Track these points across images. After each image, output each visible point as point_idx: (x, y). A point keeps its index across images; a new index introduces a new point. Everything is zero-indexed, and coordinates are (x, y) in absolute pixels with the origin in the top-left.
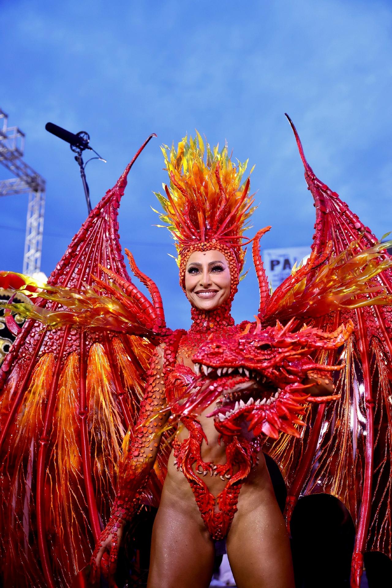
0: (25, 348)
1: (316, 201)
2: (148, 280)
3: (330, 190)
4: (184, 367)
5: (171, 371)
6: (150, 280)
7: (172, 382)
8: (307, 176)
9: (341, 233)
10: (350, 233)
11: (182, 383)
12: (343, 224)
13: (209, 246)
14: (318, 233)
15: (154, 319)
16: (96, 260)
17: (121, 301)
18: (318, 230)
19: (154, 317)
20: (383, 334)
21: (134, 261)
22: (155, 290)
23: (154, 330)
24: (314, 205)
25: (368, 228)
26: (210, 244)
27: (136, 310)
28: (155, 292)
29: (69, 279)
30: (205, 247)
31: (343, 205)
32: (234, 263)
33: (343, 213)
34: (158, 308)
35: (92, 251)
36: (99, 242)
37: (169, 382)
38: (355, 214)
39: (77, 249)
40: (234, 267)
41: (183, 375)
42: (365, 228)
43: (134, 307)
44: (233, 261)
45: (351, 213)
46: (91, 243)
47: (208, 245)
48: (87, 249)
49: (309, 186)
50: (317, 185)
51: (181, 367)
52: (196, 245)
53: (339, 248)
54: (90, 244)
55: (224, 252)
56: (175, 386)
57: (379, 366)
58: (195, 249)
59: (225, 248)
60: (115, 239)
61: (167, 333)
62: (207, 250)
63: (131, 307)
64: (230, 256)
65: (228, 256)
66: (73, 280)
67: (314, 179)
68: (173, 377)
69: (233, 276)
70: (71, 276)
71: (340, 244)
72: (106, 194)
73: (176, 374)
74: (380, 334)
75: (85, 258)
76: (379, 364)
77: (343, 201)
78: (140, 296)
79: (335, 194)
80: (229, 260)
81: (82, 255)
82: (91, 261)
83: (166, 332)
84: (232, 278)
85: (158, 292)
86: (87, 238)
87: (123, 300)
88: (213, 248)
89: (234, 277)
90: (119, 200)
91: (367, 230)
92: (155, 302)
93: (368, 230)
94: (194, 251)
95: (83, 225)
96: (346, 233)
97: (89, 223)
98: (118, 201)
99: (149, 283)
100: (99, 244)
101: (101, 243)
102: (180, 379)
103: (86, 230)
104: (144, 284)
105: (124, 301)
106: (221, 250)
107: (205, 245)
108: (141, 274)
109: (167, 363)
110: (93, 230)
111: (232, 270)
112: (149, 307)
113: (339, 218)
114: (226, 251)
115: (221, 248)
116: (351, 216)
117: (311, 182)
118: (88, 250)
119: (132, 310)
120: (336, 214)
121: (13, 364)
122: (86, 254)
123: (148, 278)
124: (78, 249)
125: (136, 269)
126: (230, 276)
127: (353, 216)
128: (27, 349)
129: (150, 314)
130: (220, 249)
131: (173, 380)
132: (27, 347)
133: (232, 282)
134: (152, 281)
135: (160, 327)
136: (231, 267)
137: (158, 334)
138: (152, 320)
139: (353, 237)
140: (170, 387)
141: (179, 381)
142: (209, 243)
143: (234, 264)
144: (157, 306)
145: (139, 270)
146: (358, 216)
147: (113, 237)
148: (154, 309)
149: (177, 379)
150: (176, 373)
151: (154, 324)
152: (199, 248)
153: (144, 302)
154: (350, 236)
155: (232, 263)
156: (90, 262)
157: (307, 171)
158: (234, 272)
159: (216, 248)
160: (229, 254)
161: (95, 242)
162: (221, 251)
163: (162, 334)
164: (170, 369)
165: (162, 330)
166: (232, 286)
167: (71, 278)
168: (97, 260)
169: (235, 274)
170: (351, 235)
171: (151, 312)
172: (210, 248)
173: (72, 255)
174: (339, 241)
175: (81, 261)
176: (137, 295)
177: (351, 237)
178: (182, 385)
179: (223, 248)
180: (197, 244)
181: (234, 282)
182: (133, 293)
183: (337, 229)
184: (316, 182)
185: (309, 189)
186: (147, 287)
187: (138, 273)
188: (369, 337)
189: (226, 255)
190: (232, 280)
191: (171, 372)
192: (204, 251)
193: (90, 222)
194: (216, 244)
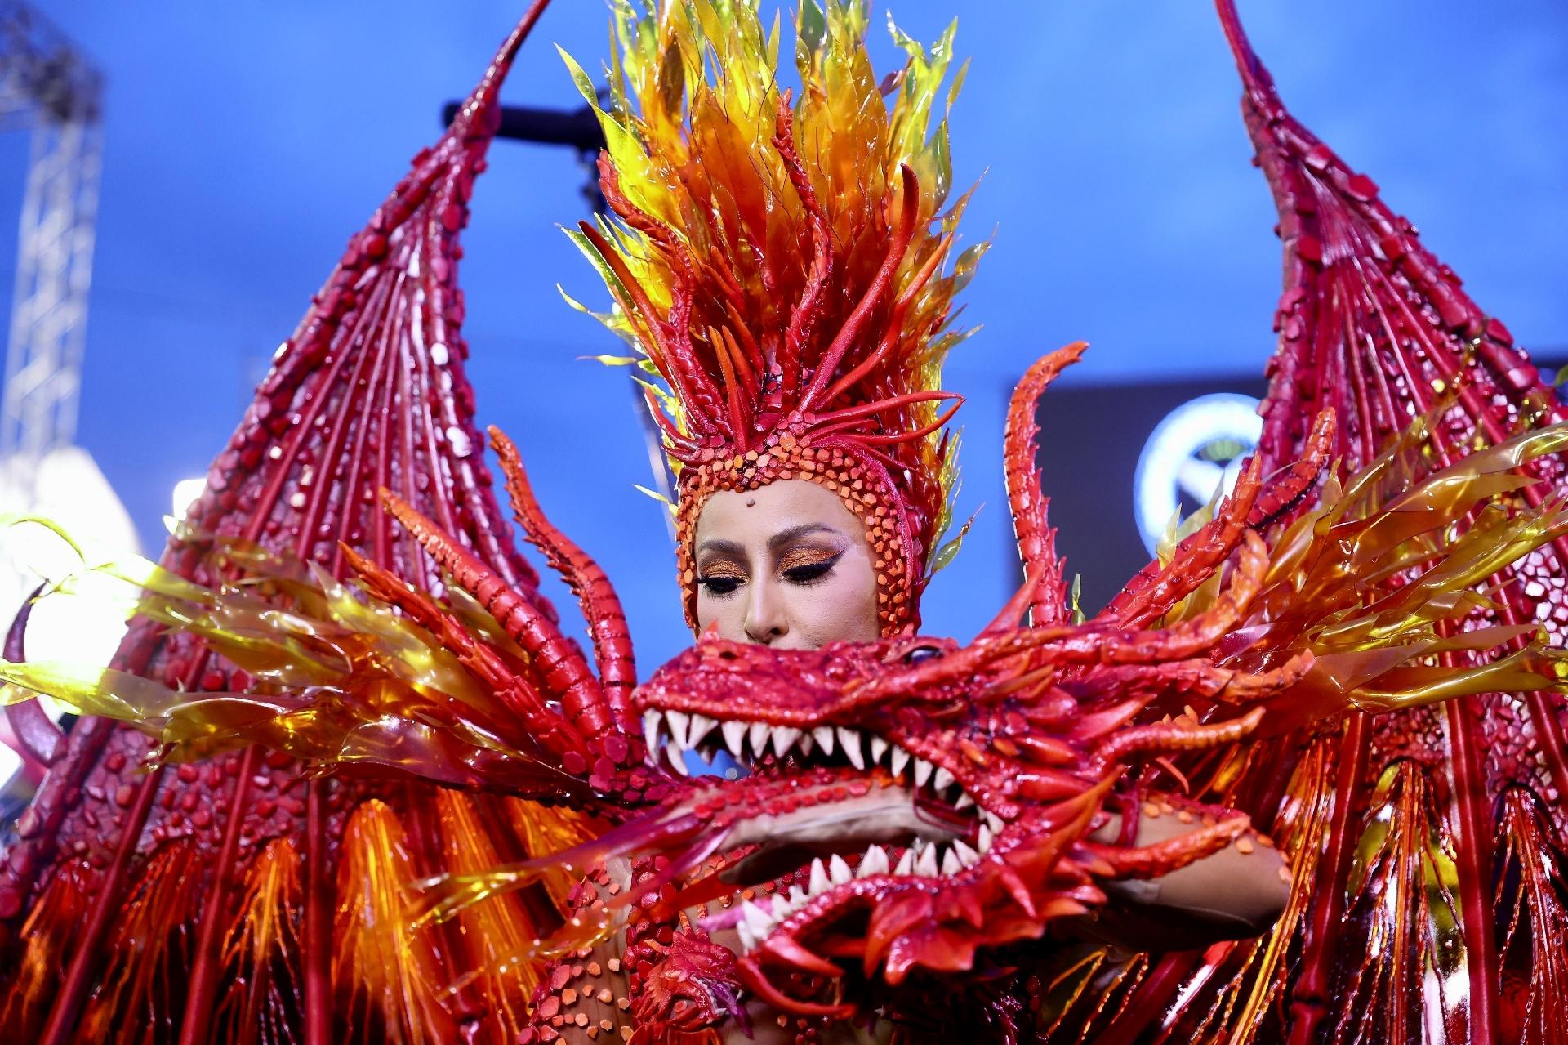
0: (83, 817)
1: (1283, 212)
2: (578, 562)
3: (1343, 168)
4: (705, 948)
5: (655, 959)
6: (590, 563)
7: (656, 1008)
8: (1249, 110)
9: (1384, 346)
10: (1423, 346)
11: (696, 1012)
12: (1393, 310)
13: (768, 467)
14: (1287, 350)
15: (598, 733)
16: (369, 450)
17: (462, 658)
18: (1288, 340)
19: (597, 724)
20: (1553, 775)
21: (524, 479)
22: (607, 607)
23: (595, 781)
24: (1278, 232)
25: (1497, 325)
26: (774, 457)
27: (522, 696)
28: (605, 617)
29: (263, 528)
30: (750, 473)
31: (1395, 229)
32: (883, 518)
33: (1396, 262)
34: (615, 684)
35: (353, 414)
36: (384, 373)
37: (647, 1007)
38: (1445, 267)
39: (290, 401)
40: (886, 536)
41: (700, 982)
42: (1484, 323)
43: (515, 684)
44: (879, 511)
45: (1430, 260)
46: (350, 376)
47: (763, 461)
48: (334, 403)
49: (1259, 149)
50: (1290, 146)
51: (697, 948)
52: (717, 466)
53: (1373, 411)
54: (347, 381)
55: (836, 480)
56: (670, 1025)
57: (1535, 911)
58: (716, 481)
59: (837, 462)
60: (450, 365)
61: (647, 795)
62: (762, 484)
63: (501, 684)
64: (861, 493)
65: (855, 495)
66: (274, 533)
67: (1276, 122)
68: (664, 983)
69: (883, 571)
70: (268, 517)
71: (1380, 394)
72: (410, 168)
73: (675, 974)
74: (1539, 771)
75: (325, 440)
76: (1535, 899)
77: (1397, 211)
78: (544, 639)
79: (1363, 183)
80: (859, 509)
81: (313, 428)
82: (351, 452)
83: (647, 785)
84: (882, 580)
85: (619, 616)
86: (335, 356)
87: (470, 655)
88: (785, 474)
89: (888, 576)
90: (464, 191)
91: (1492, 332)
92: (604, 660)
93: (1497, 335)
94: (712, 488)
95: (317, 301)
96: (1406, 351)
97: (342, 293)
98: (460, 198)
99: (581, 576)
100: (381, 383)
101: (390, 379)
102: (690, 998)
103: (330, 324)
104: (564, 581)
105: (475, 658)
106: (822, 474)
107: (752, 464)
108: (551, 537)
109: (643, 926)
110: (356, 321)
111: (880, 546)
112: (576, 682)
113: (1379, 287)
114: (843, 477)
115: (821, 467)
116: (1431, 276)
117: (1264, 137)
118: (339, 407)
119: (507, 695)
120: (1365, 266)
121: (36, 886)
122: (330, 423)
123: (580, 553)
124: (298, 401)
125: (532, 514)
126: (872, 574)
127: (1437, 276)
128: (91, 820)
129: (581, 712)
130: (815, 473)
131: (661, 1000)
132: (94, 815)
133: (883, 598)
134: (598, 568)
135: (623, 767)
136: (870, 536)
137: (612, 798)
138: (587, 739)
139: (1434, 361)
140: (651, 1028)
141: (685, 1002)
142: (766, 451)
143: (887, 524)
144: (614, 673)
145: (543, 520)
146: (1460, 273)
147: (440, 354)
148: (600, 691)
149: (677, 997)
150: (676, 969)
151: (597, 756)
152: (728, 479)
153: (558, 662)
154: (1423, 359)
155: (877, 520)
156: (345, 458)
157: (1248, 87)
158: (888, 555)
159: (796, 470)
160: (858, 485)
161: (366, 372)
162: (820, 479)
163: (629, 796)
164: (654, 952)
165: (628, 780)
166: (883, 613)
167: (271, 525)
168: (376, 452)
169: (893, 562)
170: (1429, 356)
171: (585, 702)
172: (770, 474)
173: (274, 427)
174: (1373, 387)
175: (310, 452)
176: (531, 634)
177: (1427, 366)
178: (696, 1021)
179: (828, 465)
180: (723, 460)
181: (891, 596)
182: (514, 622)
183: (1368, 330)
184: (1282, 134)
185: (1257, 163)
186: (575, 593)
187: (538, 532)
188: (1493, 789)
189: (845, 491)
190: (881, 588)
191: (656, 964)
192: (747, 488)
193: (347, 286)
194: (797, 451)
